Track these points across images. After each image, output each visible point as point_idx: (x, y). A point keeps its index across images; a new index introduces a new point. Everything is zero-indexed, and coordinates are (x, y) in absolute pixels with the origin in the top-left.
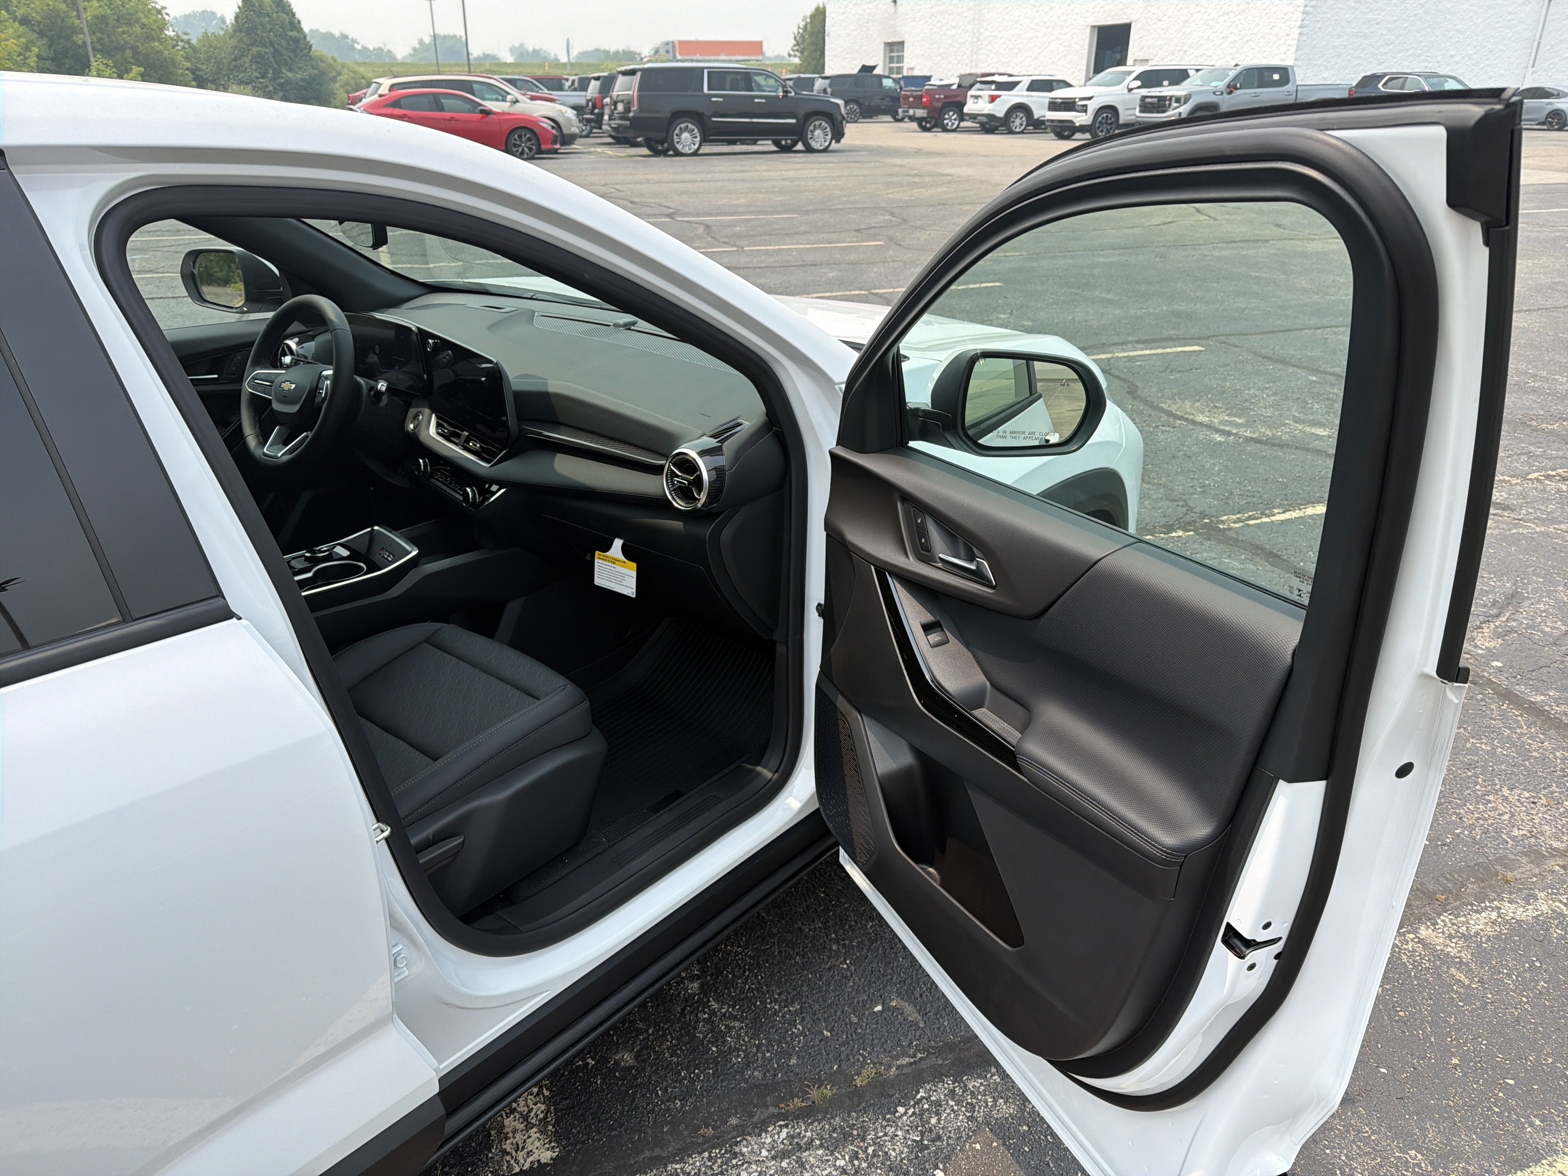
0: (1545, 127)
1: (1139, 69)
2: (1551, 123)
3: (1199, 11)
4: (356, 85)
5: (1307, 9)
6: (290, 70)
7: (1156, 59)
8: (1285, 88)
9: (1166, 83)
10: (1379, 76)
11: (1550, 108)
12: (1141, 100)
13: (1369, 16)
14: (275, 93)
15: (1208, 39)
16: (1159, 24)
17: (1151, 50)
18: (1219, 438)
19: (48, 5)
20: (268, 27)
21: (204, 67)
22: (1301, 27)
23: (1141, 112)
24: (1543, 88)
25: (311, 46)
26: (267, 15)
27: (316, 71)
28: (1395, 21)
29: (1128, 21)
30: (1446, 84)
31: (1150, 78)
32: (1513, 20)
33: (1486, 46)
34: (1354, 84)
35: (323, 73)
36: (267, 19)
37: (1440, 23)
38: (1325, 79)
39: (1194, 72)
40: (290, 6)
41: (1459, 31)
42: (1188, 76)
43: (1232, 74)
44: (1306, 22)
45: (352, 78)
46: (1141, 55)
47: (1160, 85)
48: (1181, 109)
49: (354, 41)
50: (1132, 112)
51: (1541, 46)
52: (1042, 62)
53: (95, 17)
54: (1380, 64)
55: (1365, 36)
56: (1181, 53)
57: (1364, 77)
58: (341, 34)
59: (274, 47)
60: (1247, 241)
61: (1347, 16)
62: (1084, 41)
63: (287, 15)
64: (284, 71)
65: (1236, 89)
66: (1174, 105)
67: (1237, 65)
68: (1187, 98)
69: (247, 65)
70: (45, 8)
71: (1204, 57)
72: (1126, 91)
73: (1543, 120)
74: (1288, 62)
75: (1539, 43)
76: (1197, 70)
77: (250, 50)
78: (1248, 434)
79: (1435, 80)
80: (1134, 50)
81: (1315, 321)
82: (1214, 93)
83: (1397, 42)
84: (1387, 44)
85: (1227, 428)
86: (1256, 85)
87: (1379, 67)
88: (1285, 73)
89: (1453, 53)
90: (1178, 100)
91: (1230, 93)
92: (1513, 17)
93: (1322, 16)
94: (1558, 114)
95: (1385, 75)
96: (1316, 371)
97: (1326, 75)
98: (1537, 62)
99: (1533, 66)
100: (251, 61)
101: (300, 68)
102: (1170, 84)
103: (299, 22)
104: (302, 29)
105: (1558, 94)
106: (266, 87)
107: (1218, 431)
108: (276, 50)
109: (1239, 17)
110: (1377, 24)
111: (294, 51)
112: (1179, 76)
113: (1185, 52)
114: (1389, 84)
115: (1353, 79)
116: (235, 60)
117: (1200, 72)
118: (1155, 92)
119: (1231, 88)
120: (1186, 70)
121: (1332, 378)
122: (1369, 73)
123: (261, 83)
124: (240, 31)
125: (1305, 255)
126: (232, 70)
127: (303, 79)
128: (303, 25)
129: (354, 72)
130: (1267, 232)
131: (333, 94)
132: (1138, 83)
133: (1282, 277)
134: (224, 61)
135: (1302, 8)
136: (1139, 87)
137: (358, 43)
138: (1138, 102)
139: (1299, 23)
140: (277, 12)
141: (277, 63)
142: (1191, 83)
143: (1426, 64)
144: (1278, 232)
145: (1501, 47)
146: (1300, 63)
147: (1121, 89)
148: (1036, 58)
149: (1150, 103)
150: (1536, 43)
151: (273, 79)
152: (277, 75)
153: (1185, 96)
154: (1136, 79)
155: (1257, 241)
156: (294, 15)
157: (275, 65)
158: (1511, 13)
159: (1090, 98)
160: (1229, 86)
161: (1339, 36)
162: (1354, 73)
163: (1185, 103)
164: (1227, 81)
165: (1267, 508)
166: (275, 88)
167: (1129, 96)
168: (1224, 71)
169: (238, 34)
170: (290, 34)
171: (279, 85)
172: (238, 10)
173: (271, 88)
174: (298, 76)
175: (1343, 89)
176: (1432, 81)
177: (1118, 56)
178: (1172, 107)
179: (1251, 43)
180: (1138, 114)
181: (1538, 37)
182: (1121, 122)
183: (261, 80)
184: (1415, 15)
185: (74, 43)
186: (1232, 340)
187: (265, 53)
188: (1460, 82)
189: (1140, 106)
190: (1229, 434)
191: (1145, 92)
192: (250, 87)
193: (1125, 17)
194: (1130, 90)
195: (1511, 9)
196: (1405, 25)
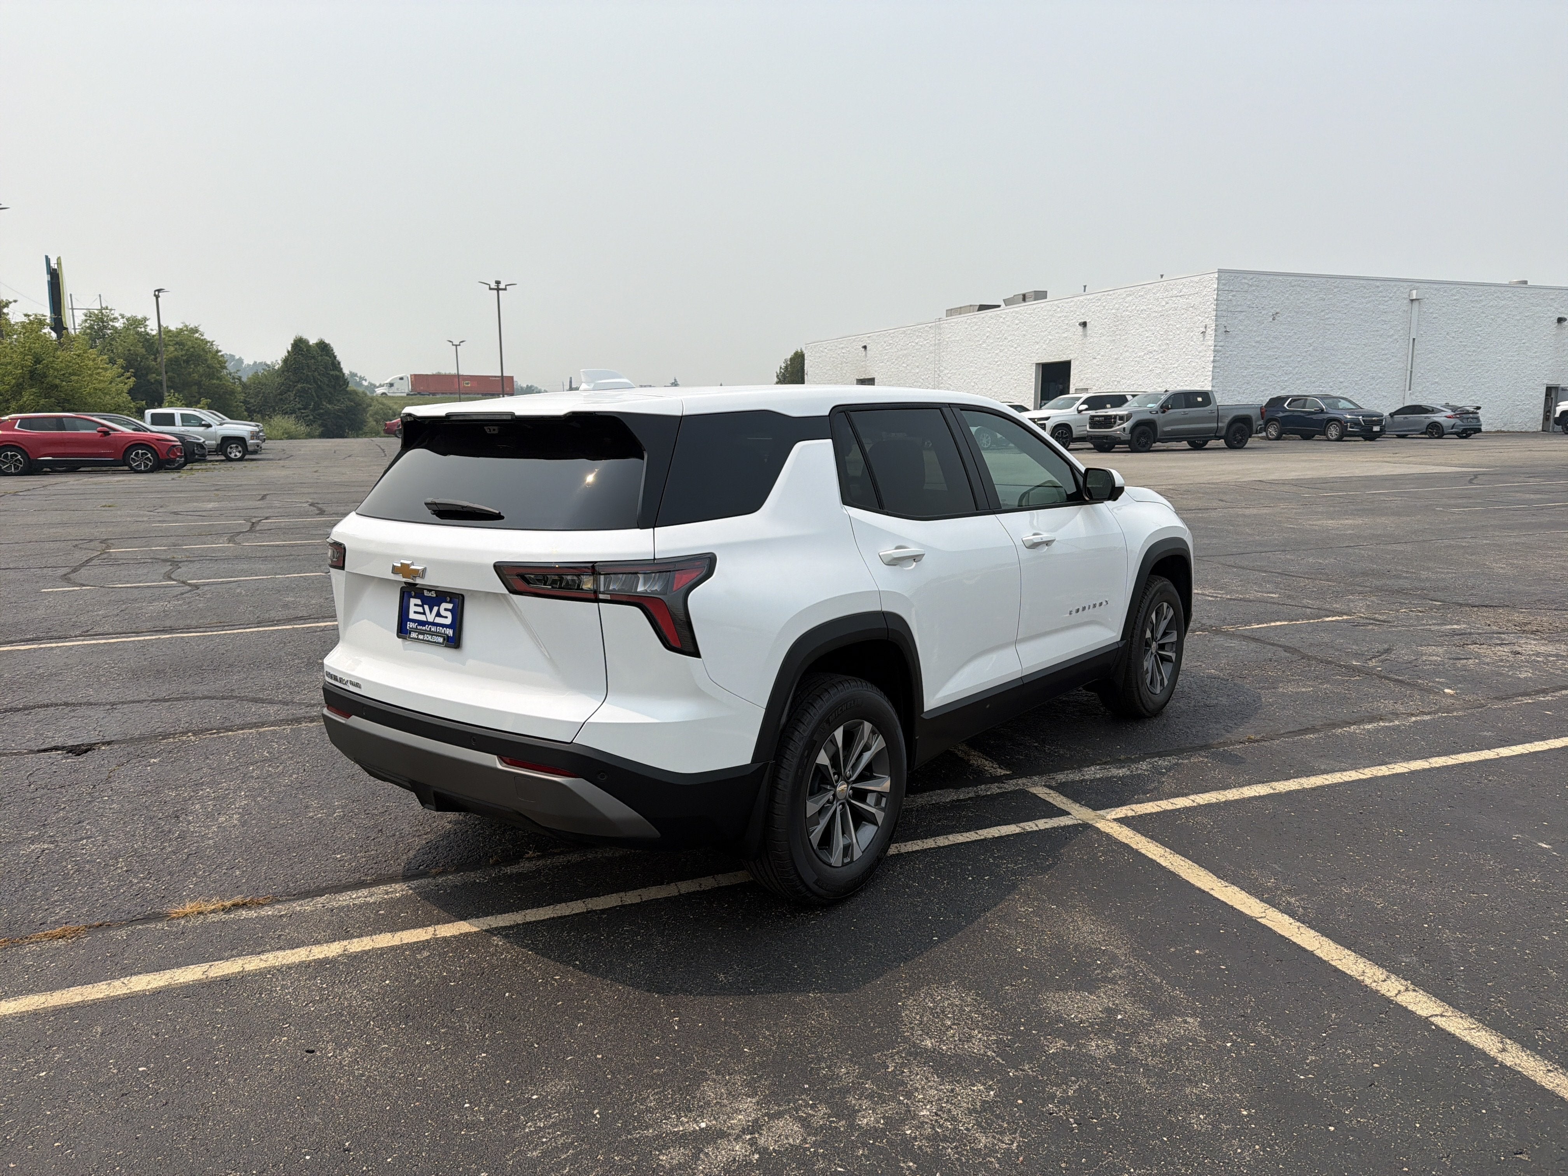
0: (1427, 436)
1: (1085, 396)
2: (1431, 433)
3: (1127, 351)
4: (385, 414)
5: (1217, 348)
6: (330, 402)
7: (1094, 388)
8: (1208, 408)
9: (1108, 406)
10: (1284, 398)
11: (1428, 421)
12: (1090, 419)
13: (1269, 353)
14: (314, 422)
15: (1137, 371)
16: (1095, 361)
17: (1089, 382)
18: (1210, 598)
19: (129, 350)
20: (313, 367)
21: (252, 401)
22: (1214, 361)
23: (1090, 428)
24: (1420, 406)
25: (348, 383)
26: (314, 357)
27: (352, 404)
28: (1290, 357)
29: (1068, 359)
30: (1339, 404)
31: (1095, 402)
32: (1386, 354)
33: (1368, 375)
34: (1264, 405)
35: (358, 404)
36: (313, 361)
37: (1327, 357)
38: (1239, 401)
39: (1131, 397)
40: (332, 350)
41: (1344, 363)
42: (1126, 401)
43: (1163, 398)
44: (1217, 358)
45: (382, 409)
46: (1081, 385)
47: (1105, 408)
48: (1125, 425)
49: (362, 379)
50: (1083, 428)
51: (1413, 374)
52: (995, 392)
53: (170, 360)
54: (1283, 389)
55: (1267, 368)
56: (1116, 383)
57: (1271, 400)
58: (350, 372)
59: (317, 384)
60: (1200, 509)
61: (1250, 353)
62: (1031, 375)
63: (330, 357)
64: (325, 403)
65: (1169, 409)
66: (1119, 422)
67: (1166, 391)
68: (1129, 417)
69: (292, 398)
70: (126, 352)
71: (1135, 386)
72: (1076, 413)
73: (1425, 430)
74: (1208, 387)
75: (1411, 372)
76: (1134, 396)
77: (295, 386)
78: (1228, 597)
79: (1330, 401)
80: (1075, 382)
81: (1259, 549)
82: (1150, 412)
83: (1295, 372)
84: (1286, 373)
85: (1215, 595)
86: (1184, 406)
87: (1283, 392)
88: (1206, 397)
89: (1342, 380)
90: (1121, 418)
91: (1164, 412)
92: (1386, 352)
93: (1230, 353)
94: (1436, 426)
95: (1288, 397)
96: (1265, 572)
97: (1239, 398)
98: (1412, 387)
99: (1410, 390)
100: (295, 395)
101: (339, 401)
102: (1112, 407)
103: (339, 363)
104: (341, 369)
105: (1433, 411)
106: (307, 416)
107: (1209, 596)
108: (319, 387)
109: (1161, 355)
110: (1276, 358)
111: (334, 387)
112: (1119, 400)
113: (1119, 382)
114: (1292, 404)
115: (1262, 401)
116: (281, 394)
117: (1136, 398)
118: (1101, 412)
119: (1164, 408)
120: (1124, 396)
121: (1277, 574)
122: (1275, 396)
123: (302, 413)
124: (288, 371)
125: (1244, 516)
126: (277, 403)
127: (341, 410)
128: (342, 366)
129: (383, 404)
130: (1214, 504)
131: (363, 422)
132: (1085, 406)
133: (1231, 528)
134: (271, 395)
135: (1212, 348)
136: (1086, 410)
137: (366, 380)
138: (1088, 421)
139: (1212, 359)
140: (321, 356)
141: (318, 397)
142: (1129, 406)
143: (1321, 389)
144: (1221, 503)
145: (1380, 375)
146: (1216, 389)
147: (1072, 411)
148: (990, 389)
149: (1099, 421)
150: (1409, 372)
151: (314, 410)
152: (317, 406)
153: (1127, 415)
154: (1083, 403)
155: (1208, 509)
156: (335, 357)
157: (316, 399)
158: (1383, 350)
159: (1047, 419)
160: (1162, 407)
161: (1246, 368)
162: (1263, 396)
163: (1127, 421)
164: (1160, 402)
165: (1249, 623)
166: (314, 418)
167: (1079, 416)
168: (1154, 397)
169: (285, 373)
170: (332, 373)
171: (319, 415)
172: (287, 354)
173: (311, 417)
174: (336, 407)
175: (1257, 408)
176: (1327, 401)
177: (1061, 387)
178: (1117, 424)
179: (1173, 374)
180: (1088, 429)
181: (1409, 368)
182: (1074, 436)
183: (303, 411)
184: (1306, 352)
185: (148, 381)
186: (1205, 559)
187: (309, 388)
188: (1350, 402)
189: (1090, 423)
190: (1217, 597)
191: (1092, 413)
192: (294, 415)
193: (1065, 356)
194: (1080, 412)
195: (1383, 347)
196: (1299, 360)
